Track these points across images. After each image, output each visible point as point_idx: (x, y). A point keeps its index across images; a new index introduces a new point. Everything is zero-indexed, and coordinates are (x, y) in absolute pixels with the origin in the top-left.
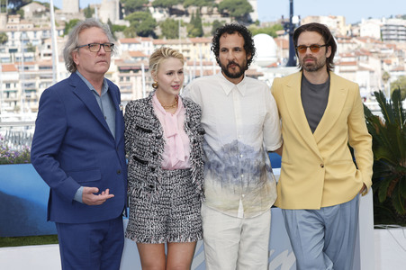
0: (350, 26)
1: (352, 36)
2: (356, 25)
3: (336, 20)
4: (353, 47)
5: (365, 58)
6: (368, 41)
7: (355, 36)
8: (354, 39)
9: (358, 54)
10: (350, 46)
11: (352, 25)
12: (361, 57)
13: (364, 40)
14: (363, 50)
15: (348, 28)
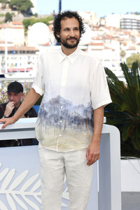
0: (99, 19)
1: (101, 26)
2: (103, 18)
3: (90, 15)
4: (101, 33)
5: (109, 40)
6: (112, 29)
7: (103, 26)
8: (102, 28)
9: (104, 38)
10: (99, 32)
11: (101, 18)
12: (106, 40)
13: (109, 28)
14: (107, 35)
15: (98, 20)
